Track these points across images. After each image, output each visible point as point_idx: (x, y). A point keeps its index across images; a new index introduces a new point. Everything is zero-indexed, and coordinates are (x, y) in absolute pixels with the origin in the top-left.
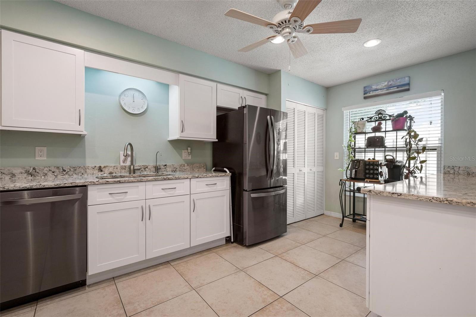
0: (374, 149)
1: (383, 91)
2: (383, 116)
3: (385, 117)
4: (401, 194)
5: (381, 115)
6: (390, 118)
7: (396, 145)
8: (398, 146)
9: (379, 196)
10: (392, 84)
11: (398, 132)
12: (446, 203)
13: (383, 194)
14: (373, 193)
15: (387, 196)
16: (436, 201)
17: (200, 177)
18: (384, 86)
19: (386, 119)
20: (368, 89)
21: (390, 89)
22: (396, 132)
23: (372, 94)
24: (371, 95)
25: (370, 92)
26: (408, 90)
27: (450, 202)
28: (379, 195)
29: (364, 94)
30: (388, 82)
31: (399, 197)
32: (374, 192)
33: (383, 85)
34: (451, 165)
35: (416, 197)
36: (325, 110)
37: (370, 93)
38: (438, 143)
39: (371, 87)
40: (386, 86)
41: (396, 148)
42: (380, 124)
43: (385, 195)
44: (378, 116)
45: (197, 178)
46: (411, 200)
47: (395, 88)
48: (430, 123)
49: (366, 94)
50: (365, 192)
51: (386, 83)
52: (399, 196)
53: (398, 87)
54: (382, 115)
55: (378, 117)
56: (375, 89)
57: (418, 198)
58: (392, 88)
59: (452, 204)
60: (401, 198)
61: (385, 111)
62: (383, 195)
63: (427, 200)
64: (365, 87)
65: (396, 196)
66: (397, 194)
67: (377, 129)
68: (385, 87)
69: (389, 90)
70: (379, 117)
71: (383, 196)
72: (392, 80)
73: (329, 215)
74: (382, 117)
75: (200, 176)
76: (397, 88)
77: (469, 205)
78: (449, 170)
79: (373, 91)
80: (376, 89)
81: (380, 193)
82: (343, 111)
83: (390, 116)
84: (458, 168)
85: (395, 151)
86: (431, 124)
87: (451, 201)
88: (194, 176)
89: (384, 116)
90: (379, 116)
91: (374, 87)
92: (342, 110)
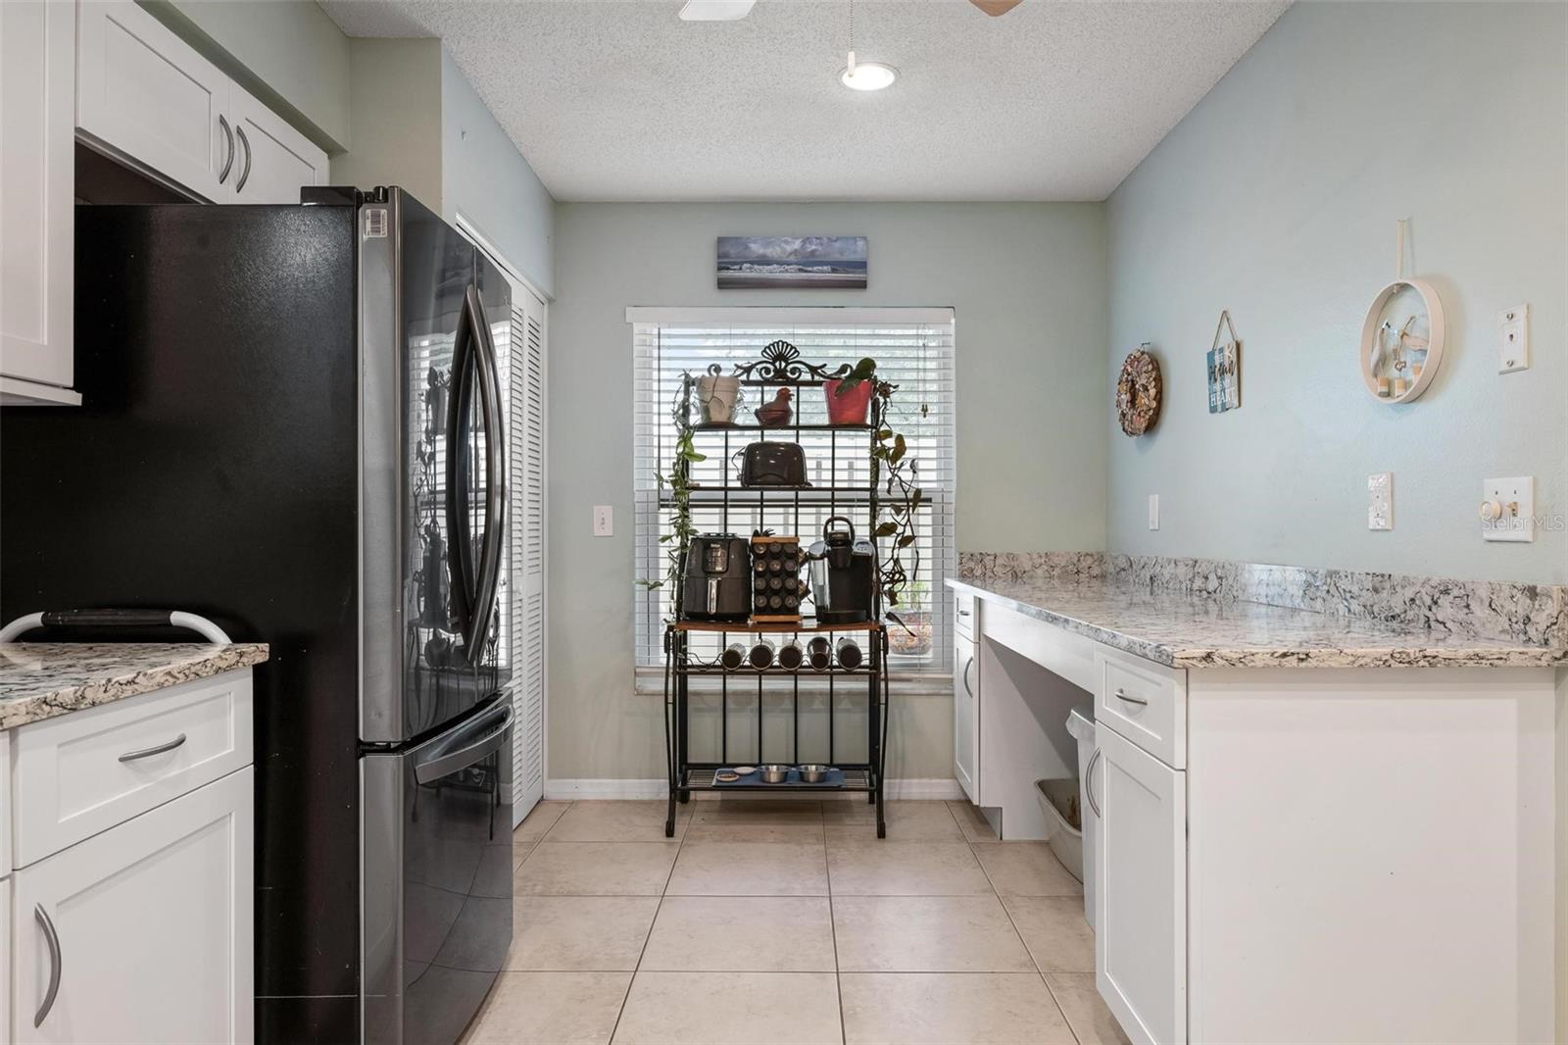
0: (759, 493)
1: (787, 271)
2: (791, 366)
3: (797, 374)
4: (1307, 655)
5: (783, 364)
6: (813, 378)
7: (833, 481)
8: (837, 485)
9: (1240, 669)
10: (818, 253)
11: (837, 433)
12: (1423, 666)
13: (1253, 661)
14: (1220, 662)
15: (1266, 667)
16: (1400, 662)
17: (94, 704)
18: (791, 254)
19: (801, 378)
20: (732, 251)
21: (810, 269)
22: (831, 432)
23: (747, 273)
24: (746, 279)
25: (743, 263)
26: (862, 285)
27: (1431, 661)
28: (1241, 665)
29: (720, 269)
30: (804, 242)
31: (1303, 664)
32: (1222, 658)
33: (789, 248)
34: (976, 552)
35: (1351, 659)
36: (546, 305)
37: (741, 269)
38: (935, 478)
39: (747, 248)
40: (795, 252)
41: (830, 493)
42: (784, 397)
43: (1260, 664)
44: (773, 364)
45: (75, 710)
46: (1338, 669)
47: (825, 268)
48: (923, 410)
49: (728, 269)
50: (1190, 661)
51: (797, 245)
52: (1302, 660)
53: (836, 266)
54: (788, 364)
55: (771, 367)
56: (757, 257)
57: (1354, 662)
58: (815, 268)
59: (1435, 666)
60: (1307, 668)
61: (796, 351)
62: (1253, 664)
63: (1378, 663)
64: (721, 241)
65: (1292, 661)
66: (1296, 656)
67: (774, 416)
68: (792, 258)
69: (806, 271)
70: (776, 370)
71: (1253, 667)
72: (817, 238)
73: (568, 797)
74: (785, 369)
75: (90, 694)
76: (834, 271)
77: (1471, 663)
78: (972, 564)
79: (752, 263)
80: (764, 256)
81: (1245, 656)
82: (632, 324)
83: (813, 370)
84: (993, 558)
85: (830, 503)
86: (925, 416)
87: (1434, 657)
88: (50, 695)
89: (795, 369)
90: (776, 367)
91: (757, 249)
92: (627, 321)
